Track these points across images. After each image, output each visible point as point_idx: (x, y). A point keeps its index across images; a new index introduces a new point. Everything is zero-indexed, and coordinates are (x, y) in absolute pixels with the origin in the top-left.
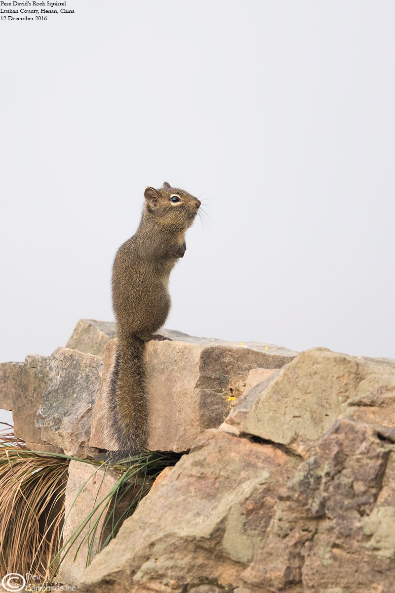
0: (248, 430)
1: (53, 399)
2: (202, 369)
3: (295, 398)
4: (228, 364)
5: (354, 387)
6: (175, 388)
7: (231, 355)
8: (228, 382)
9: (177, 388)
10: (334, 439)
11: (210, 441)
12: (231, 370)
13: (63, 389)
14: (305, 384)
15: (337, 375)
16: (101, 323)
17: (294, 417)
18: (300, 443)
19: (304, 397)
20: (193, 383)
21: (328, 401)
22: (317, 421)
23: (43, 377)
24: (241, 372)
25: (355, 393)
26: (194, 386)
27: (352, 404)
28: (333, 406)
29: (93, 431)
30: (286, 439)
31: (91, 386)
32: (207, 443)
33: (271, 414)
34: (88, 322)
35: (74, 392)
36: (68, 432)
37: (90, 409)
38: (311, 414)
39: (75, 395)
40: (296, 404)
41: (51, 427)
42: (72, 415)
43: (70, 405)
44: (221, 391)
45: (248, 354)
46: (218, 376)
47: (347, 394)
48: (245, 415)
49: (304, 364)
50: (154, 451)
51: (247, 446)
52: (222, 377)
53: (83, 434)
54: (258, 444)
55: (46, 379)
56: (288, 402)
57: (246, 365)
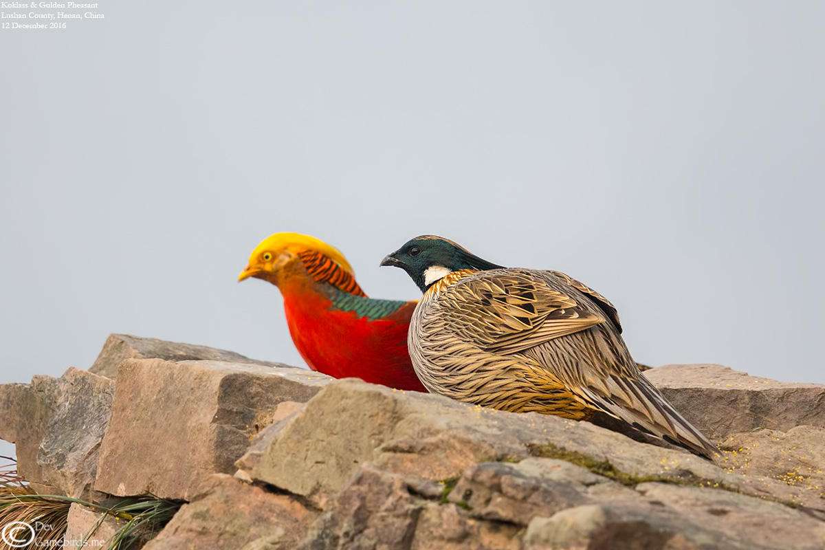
0: (261, 477)
1: (59, 431)
2: (222, 399)
3: (318, 440)
4: (255, 395)
5: (390, 429)
6: (189, 422)
7: (260, 385)
8: (253, 417)
9: (192, 423)
10: (355, 492)
11: (216, 488)
12: (257, 402)
13: (72, 418)
14: (332, 422)
15: (368, 414)
16: (137, 339)
17: (317, 462)
18: (323, 495)
19: (330, 439)
20: (210, 418)
21: (358, 445)
22: (343, 469)
23: (51, 404)
24: (270, 405)
25: (391, 436)
26: (211, 421)
27: (386, 450)
28: (363, 451)
29: (99, 471)
30: (306, 489)
31: (103, 416)
32: (212, 491)
33: (289, 458)
34: (120, 337)
35: (83, 423)
36: (72, 471)
37: (99, 445)
38: (337, 460)
39: (84, 427)
40: (320, 447)
41: (53, 465)
42: (78, 451)
43: (77, 438)
44: (244, 428)
45: (281, 383)
46: (241, 409)
47: (381, 436)
48: (258, 458)
49: (331, 398)
50: (164, 499)
51: (259, 496)
52: (247, 411)
53: (89, 474)
54: (272, 494)
55: (53, 406)
56: (310, 445)
57: (277, 397)
